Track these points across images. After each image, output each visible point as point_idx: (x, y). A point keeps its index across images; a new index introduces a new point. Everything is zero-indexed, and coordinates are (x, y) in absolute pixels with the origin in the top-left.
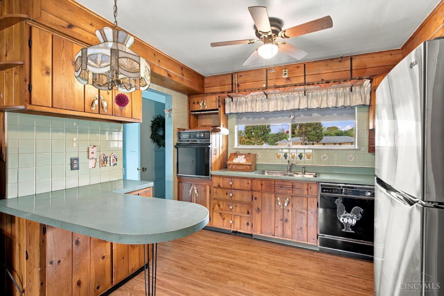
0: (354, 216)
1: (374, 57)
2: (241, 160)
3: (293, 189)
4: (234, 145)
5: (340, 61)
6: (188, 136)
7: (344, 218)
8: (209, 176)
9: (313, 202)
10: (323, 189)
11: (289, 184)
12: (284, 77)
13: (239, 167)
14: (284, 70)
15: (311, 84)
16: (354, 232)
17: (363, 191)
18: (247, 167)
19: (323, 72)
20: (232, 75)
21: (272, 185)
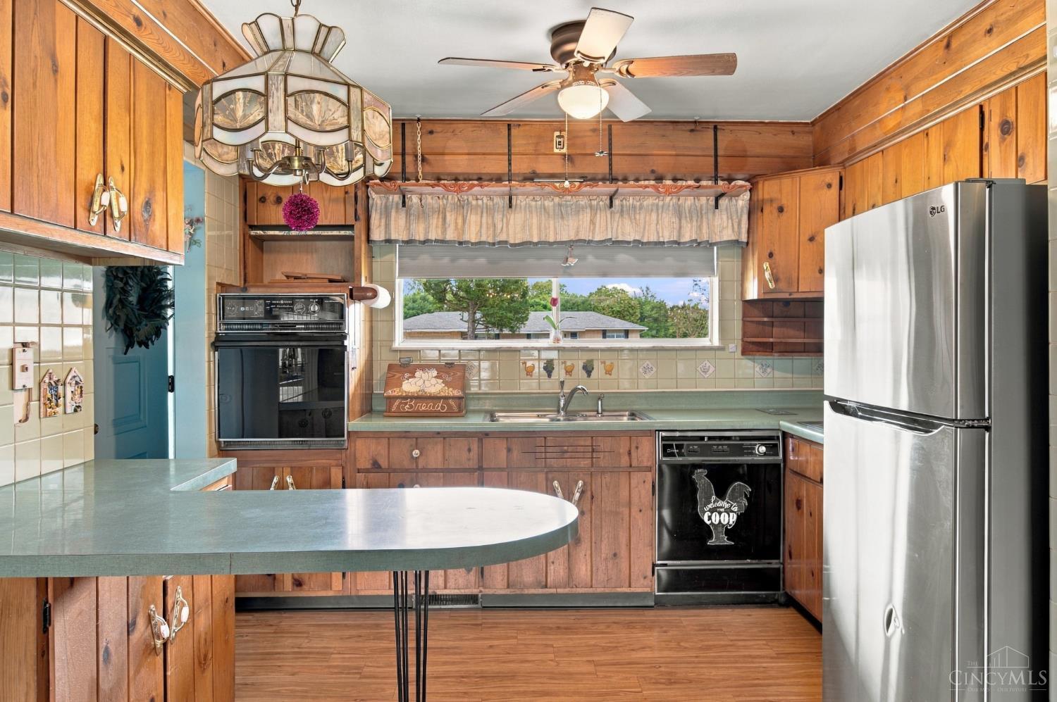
0: (732, 505)
1: (760, 133)
2: (426, 383)
3: (594, 454)
4: (392, 340)
5: (692, 131)
6: (261, 309)
7: (712, 513)
8: (343, 436)
9: (644, 482)
10: (665, 447)
11: (582, 443)
12: (556, 151)
13: (423, 405)
14: (557, 133)
15: (620, 178)
16: (733, 543)
17: (751, 445)
18: (449, 405)
19: (655, 152)
20: (403, 125)
21: (538, 450)
